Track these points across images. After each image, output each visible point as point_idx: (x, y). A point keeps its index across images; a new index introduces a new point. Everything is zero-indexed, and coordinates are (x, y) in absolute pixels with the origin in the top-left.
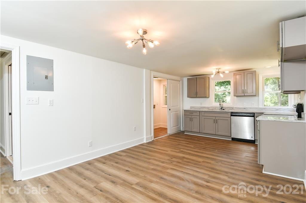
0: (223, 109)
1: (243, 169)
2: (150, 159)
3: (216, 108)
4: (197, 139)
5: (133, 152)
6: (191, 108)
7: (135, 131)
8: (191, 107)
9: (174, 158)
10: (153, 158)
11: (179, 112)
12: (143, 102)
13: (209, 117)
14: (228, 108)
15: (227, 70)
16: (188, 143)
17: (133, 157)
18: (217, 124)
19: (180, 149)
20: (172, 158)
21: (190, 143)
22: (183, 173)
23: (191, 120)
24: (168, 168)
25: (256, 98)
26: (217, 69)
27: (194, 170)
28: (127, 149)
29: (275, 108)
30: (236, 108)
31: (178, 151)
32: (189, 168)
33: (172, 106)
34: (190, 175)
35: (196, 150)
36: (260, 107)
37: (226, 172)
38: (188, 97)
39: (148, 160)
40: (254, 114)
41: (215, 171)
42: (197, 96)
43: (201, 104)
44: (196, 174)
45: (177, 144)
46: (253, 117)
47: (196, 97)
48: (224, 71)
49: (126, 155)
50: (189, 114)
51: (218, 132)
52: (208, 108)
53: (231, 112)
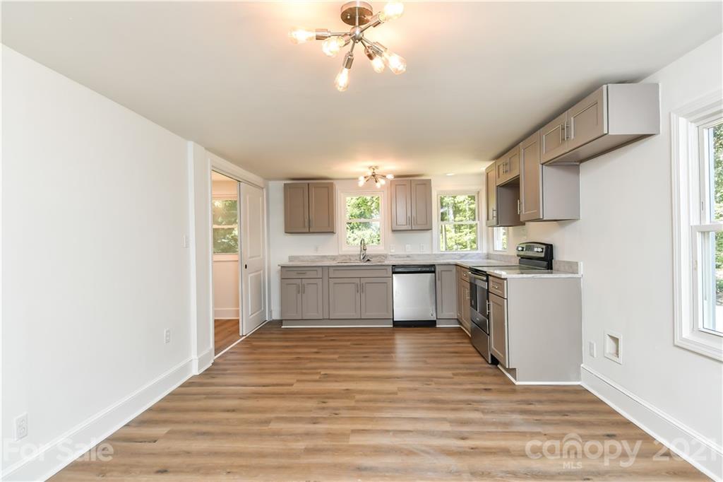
0: (368, 260)
1: (483, 387)
2: (267, 422)
3: (352, 258)
4: (323, 336)
5: (188, 416)
6: (290, 261)
7: (168, 341)
8: (290, 257)
9: (330, 400)
10: (273, 415)
11: (262, 272)
12: (187, 246)
13: (346, 281)
14: (376, 256)
15: (390, 172)
16: (315, 350)
17: (204, 434)
18: (363, 295)
19: (319, 371)
20: (324, 402)
21: (321, 351)
22: (391, 433)
23: (301, 290)
24: (344, 435)
25: (427, 234)
26: (370, 167)
27: (404, 418)
28: (150, 410)
29: (459, 255)
30: (392, 255)
31: (317, 377)
32: (388, 415)
33: (250, 258)
34: (411, 434)
35: (355, 365)
36: (434, 253)
37: (468, 402)
38: (286, 232)
39: (265, 428)
40: (435, 269)
41: (445, 406)
42: (311, 230)
43: (317, 249)
44: (420, 426)
45: (292, 360)
46: (434, 274)
47: (309, 233)
48: (384, 175)
49: (169, 433)
50: (292, 275)
51: (366, 312)
52: (334, 258)
53: (393, 266)
